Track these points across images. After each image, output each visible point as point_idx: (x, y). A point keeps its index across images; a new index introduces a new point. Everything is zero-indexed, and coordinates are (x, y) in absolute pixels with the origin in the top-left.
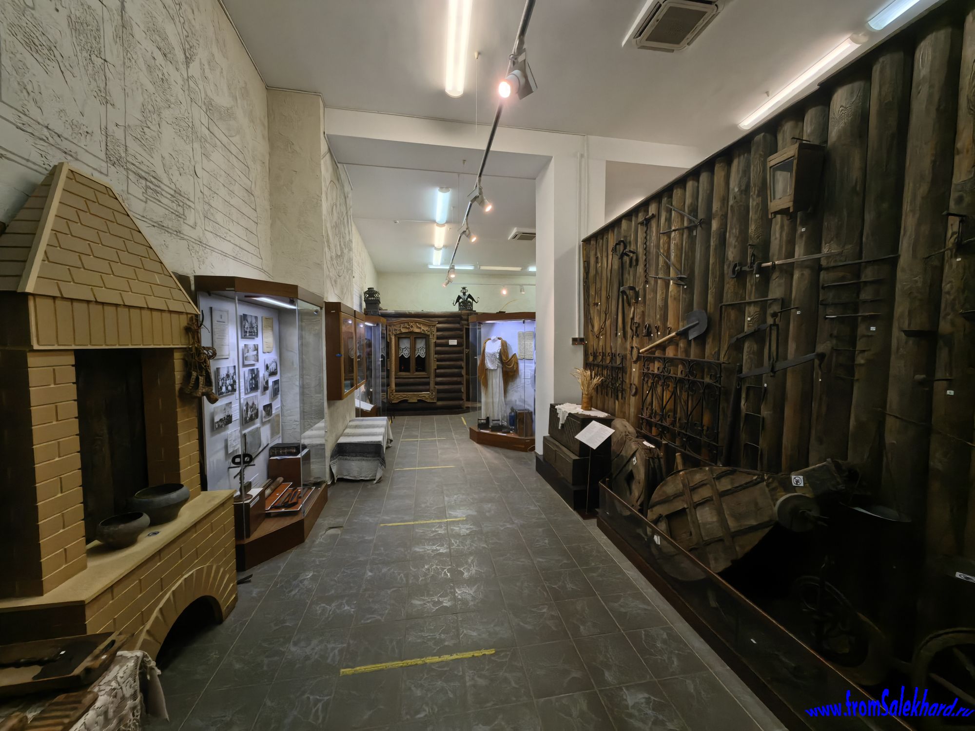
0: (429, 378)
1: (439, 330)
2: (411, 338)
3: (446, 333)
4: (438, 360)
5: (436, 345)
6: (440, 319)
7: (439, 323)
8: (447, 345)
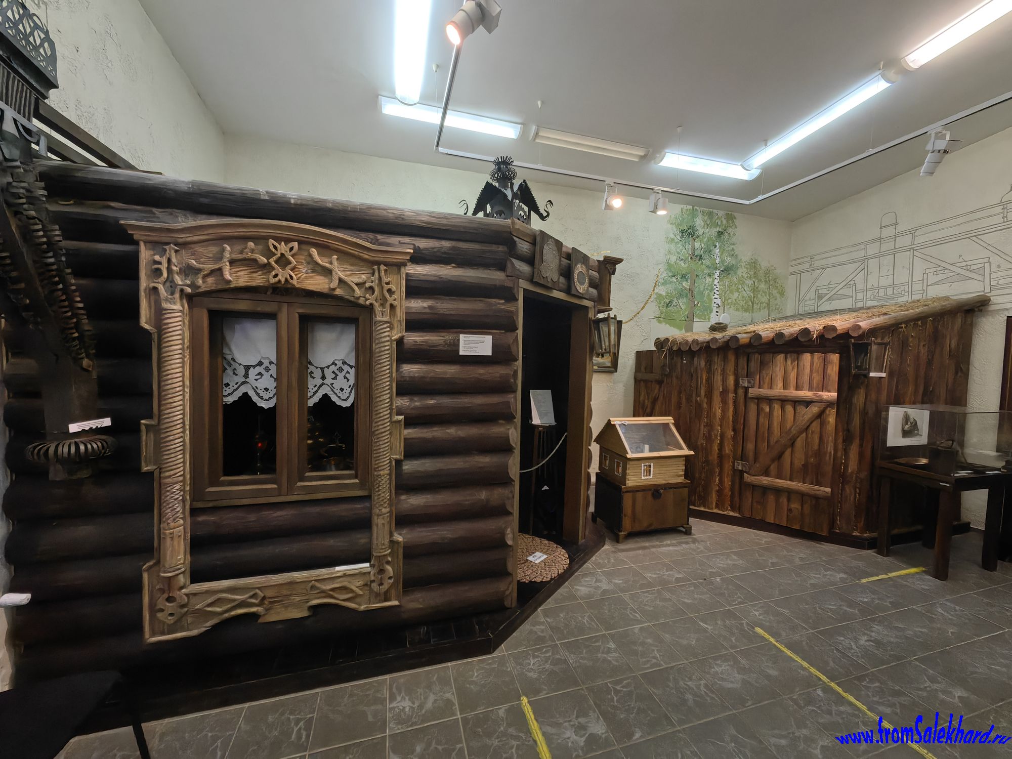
0: (368, 498)
1: (415, 289)
2: (283, 316)
3: (447, 306)
4: (411, 421)
5: (404, 354)
6: (423, 244)
7: (418, 258)
8: (452, 356)
